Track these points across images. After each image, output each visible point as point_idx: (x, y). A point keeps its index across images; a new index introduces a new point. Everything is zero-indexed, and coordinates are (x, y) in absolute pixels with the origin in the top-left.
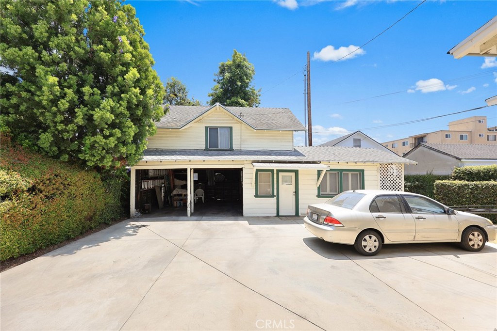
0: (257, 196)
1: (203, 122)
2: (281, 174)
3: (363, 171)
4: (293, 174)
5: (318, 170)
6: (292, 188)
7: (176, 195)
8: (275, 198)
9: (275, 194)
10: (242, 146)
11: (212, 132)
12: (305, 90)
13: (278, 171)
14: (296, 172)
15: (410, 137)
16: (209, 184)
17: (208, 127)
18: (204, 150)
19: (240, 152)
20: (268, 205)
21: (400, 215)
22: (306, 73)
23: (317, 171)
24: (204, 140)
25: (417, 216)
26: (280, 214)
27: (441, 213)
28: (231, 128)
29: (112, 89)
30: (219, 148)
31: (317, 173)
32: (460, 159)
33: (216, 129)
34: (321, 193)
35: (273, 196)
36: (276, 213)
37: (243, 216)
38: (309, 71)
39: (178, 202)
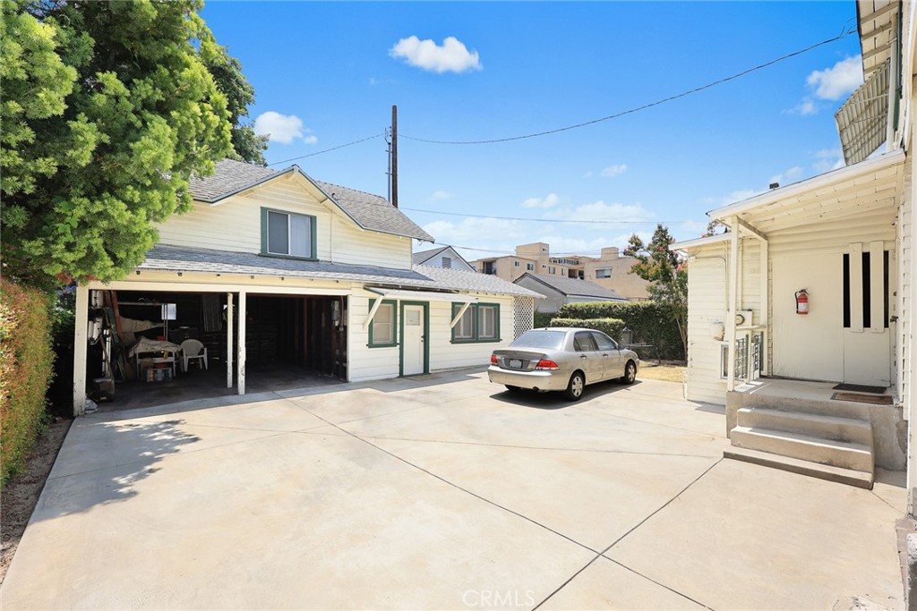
0: (371, 345)
1: (256, 198)
2: (406, 307)
3: (498, 305)
4: (421, 308)
5: (453, 303)
6: (420, 330)
7: (142, 355)
8: (398, 346)
9: (398, 342)
10: (333, 255)
11: (274, 221)
12: (389, 169)
13: (404, 303)
14: (426, 305)
15: (479, 260)
16: (206, 328)
17: (267, 209)
18: (259, 255)
19: (331, 267)
20: (386, 360)
21: (593, 352)
22: (390, 140)
23: (451, 304)
24: (259, 235)
25: (603, 352)
26: (404, 374)
27: (611, 349)
28: (313, 219)
29: (150, 93)
30: (289, 254)
31: (450, 307)
32: (565, 295)
33: (283, 216)
34: (456, 337)
35: (394, 345)
36: (398, 371)
37: (347, 382)
38: (394, 139)
39: (160, 371)
